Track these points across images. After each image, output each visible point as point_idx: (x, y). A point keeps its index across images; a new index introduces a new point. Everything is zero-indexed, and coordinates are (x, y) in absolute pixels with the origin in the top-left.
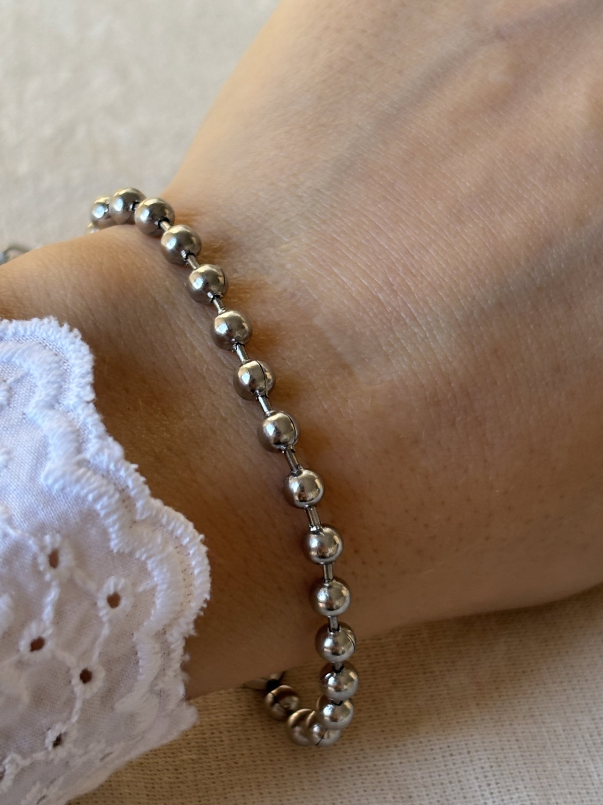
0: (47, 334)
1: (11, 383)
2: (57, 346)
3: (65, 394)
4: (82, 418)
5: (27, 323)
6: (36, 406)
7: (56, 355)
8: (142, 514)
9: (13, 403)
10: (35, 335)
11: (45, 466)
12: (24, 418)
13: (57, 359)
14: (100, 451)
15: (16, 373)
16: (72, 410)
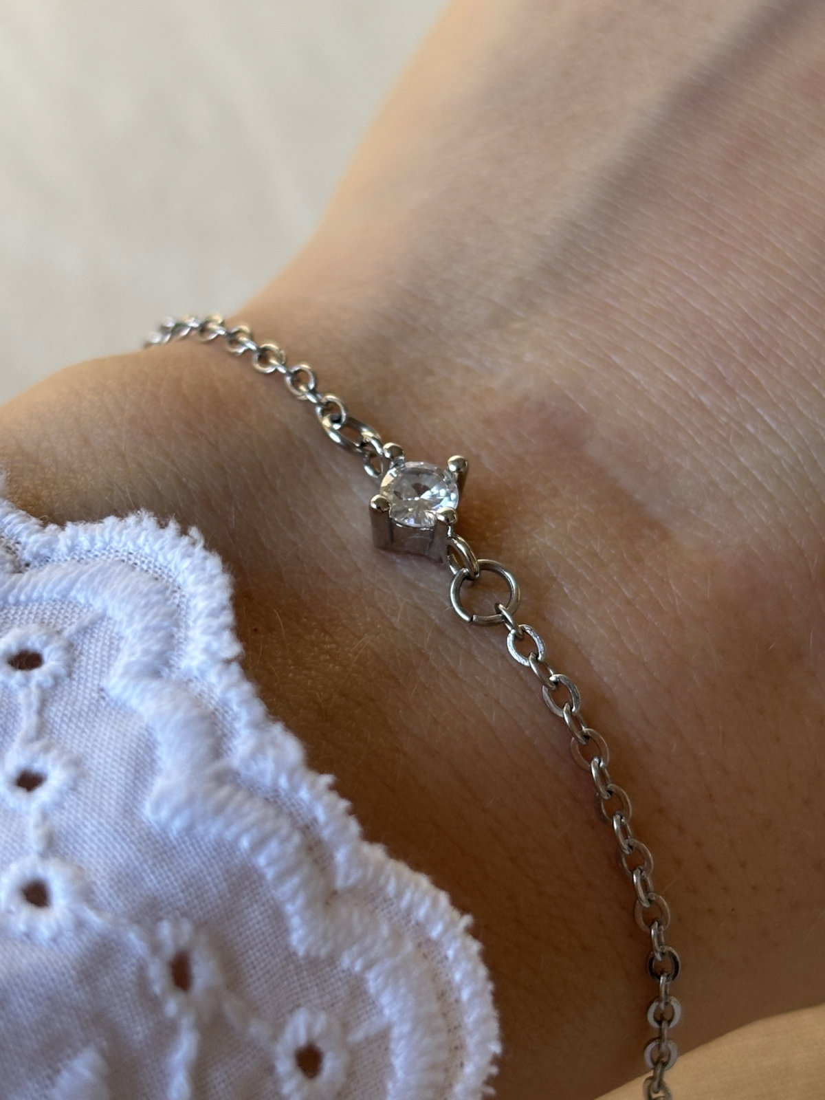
0: (134, 543)
1: (71, 636)
2: (157, 564)
3: (181, 649)
4: (218, 691)
5: (96, 527)
6: (126, 672)
7: (157, 579)
8: (347, 876)
9: (77, 672)
10: (111, 548)
11: (152, 785)
12: (103, 698)
13: (159, 585)
14: (259, 750)
15: (80, 617)
16: (196, 678)
